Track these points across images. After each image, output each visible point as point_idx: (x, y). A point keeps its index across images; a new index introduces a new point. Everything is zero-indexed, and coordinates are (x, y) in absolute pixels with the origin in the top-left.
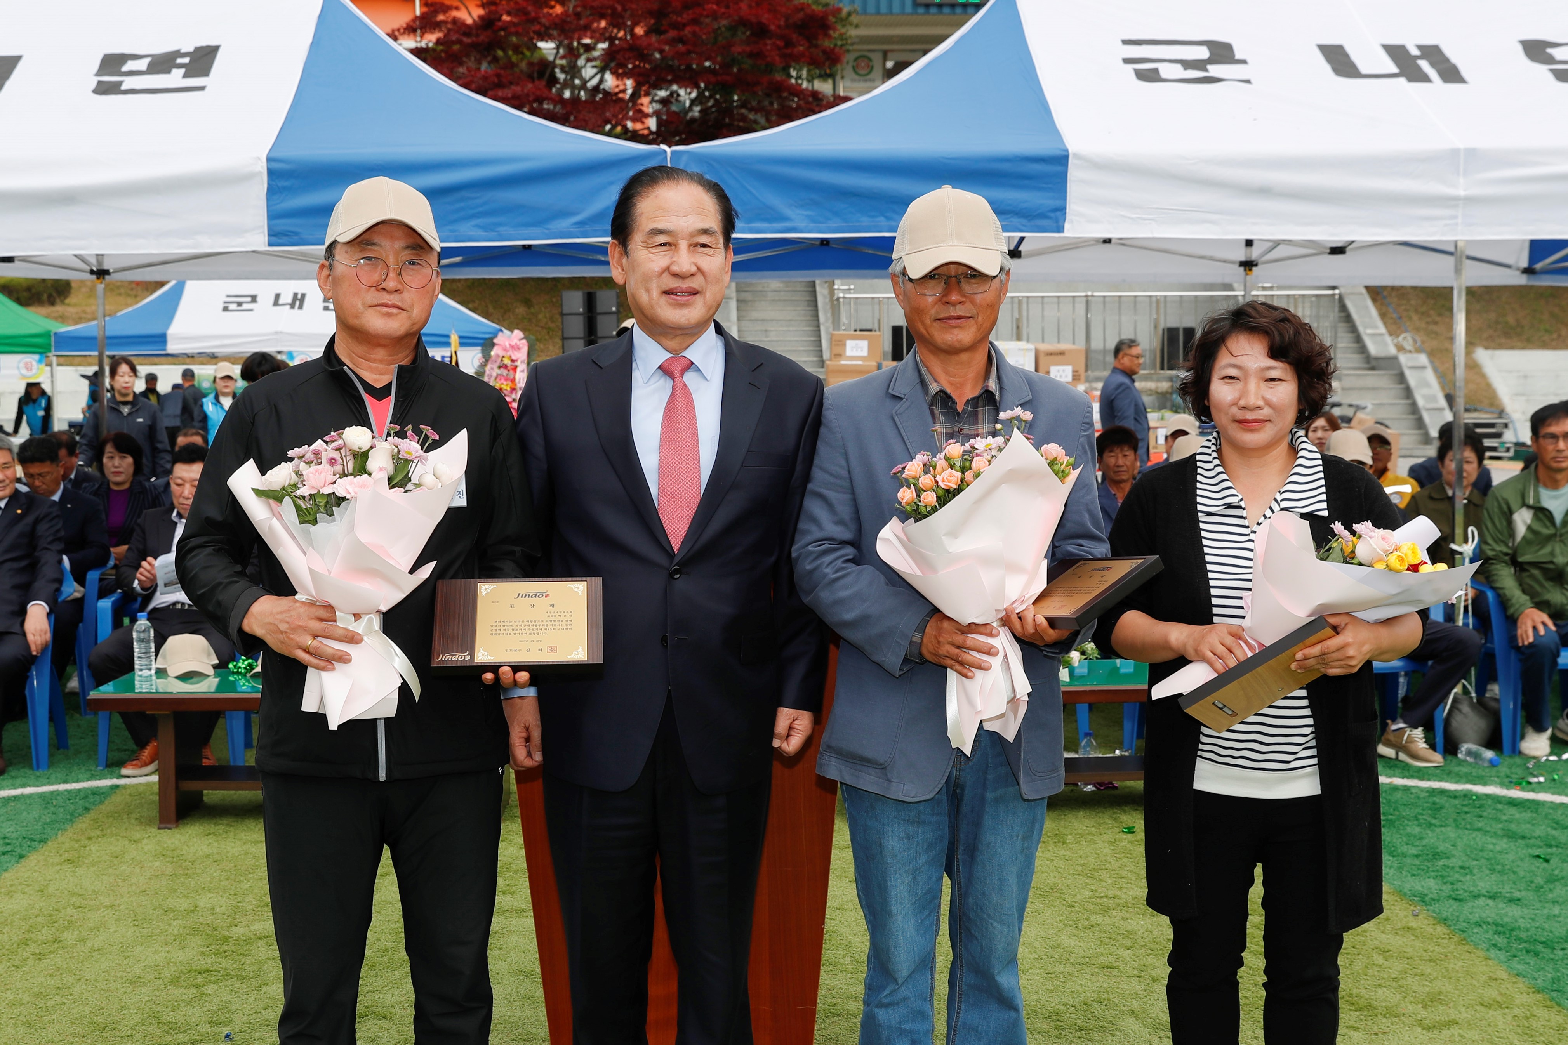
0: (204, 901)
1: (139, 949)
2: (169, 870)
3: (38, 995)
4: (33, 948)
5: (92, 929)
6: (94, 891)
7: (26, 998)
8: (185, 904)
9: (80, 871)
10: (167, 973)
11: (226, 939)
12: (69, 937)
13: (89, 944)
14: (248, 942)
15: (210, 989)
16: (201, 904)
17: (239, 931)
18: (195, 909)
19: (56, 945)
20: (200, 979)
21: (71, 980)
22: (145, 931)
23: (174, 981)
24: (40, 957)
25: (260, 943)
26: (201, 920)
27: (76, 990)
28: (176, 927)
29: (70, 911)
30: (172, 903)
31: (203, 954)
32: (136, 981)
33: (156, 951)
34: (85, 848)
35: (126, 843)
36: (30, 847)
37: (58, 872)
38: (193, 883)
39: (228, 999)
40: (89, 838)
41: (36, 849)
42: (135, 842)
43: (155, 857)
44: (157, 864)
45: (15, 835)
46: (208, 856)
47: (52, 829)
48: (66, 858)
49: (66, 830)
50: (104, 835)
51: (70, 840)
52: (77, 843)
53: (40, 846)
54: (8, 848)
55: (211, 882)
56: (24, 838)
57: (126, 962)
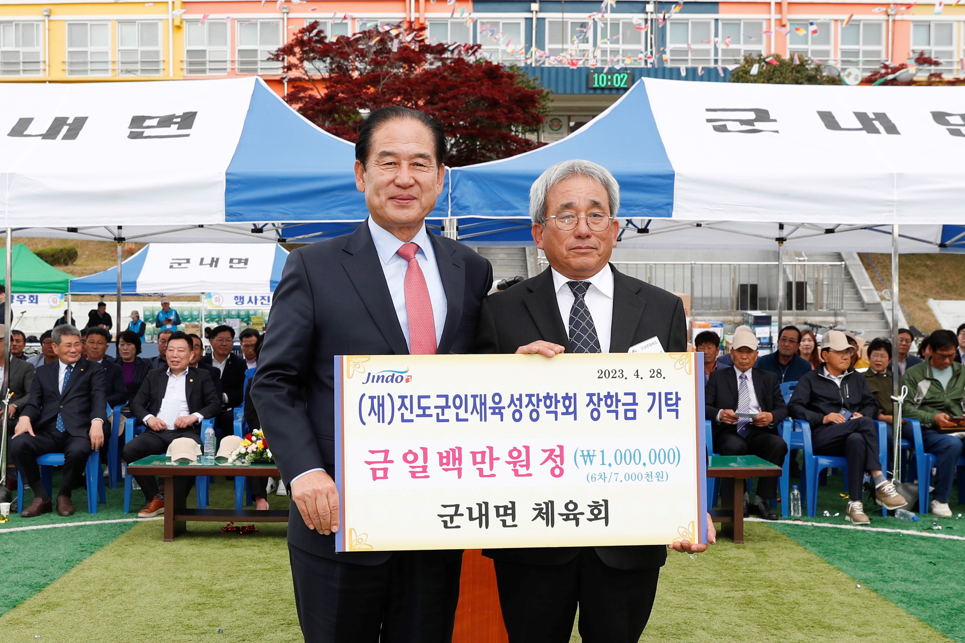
0: (195, 574)
1: (165, 594)
2: (174, 560)
3: (115, 613)
4: (108, 592)
5: (138, 585)
6: (134, 569)
7: (110, 614)
8: (185, 575)
9: (125, 560)
10: (183, 604)
11: (211, 591)
12: (126, 588)
13: (138, 591)
14: (222, 592)
15: (206, 611)
16: (194, 575)
17: (216, 588)
18: (191, 577)
19: (120, 592)
20: (200, 607)
21: (132, 606)
22: (166, 587)
23: (187, 608)
24: (113, 596)
25: (229, 593)
26: (195, 582)
27: (136, 610)
28: (183, 584)
29: (124, 577)
30: (178, 574)
31: (200, 597)
32: (165, 608)
33: (174, 595)
34: (125, 549)
35: (148, 548)
36: (95, 548)
37: (113, 560)
38: (187, 566)
39: (216, 615)
40: (127, 545)
41: (99, 550)
42: (152, 547)
43: (164, 554)
44: (166, 557)
45: (86, 543)
46: (193, 554)
47: (105, 541)
48: (116, 553)
49: (113, 541)
50: (134, 544)
51: (116, 545)
52: (120, 546)
53: (100, 548)
54: (83, 549)
55: (197, 566)
56: (91, 544)
57: (159, 599)
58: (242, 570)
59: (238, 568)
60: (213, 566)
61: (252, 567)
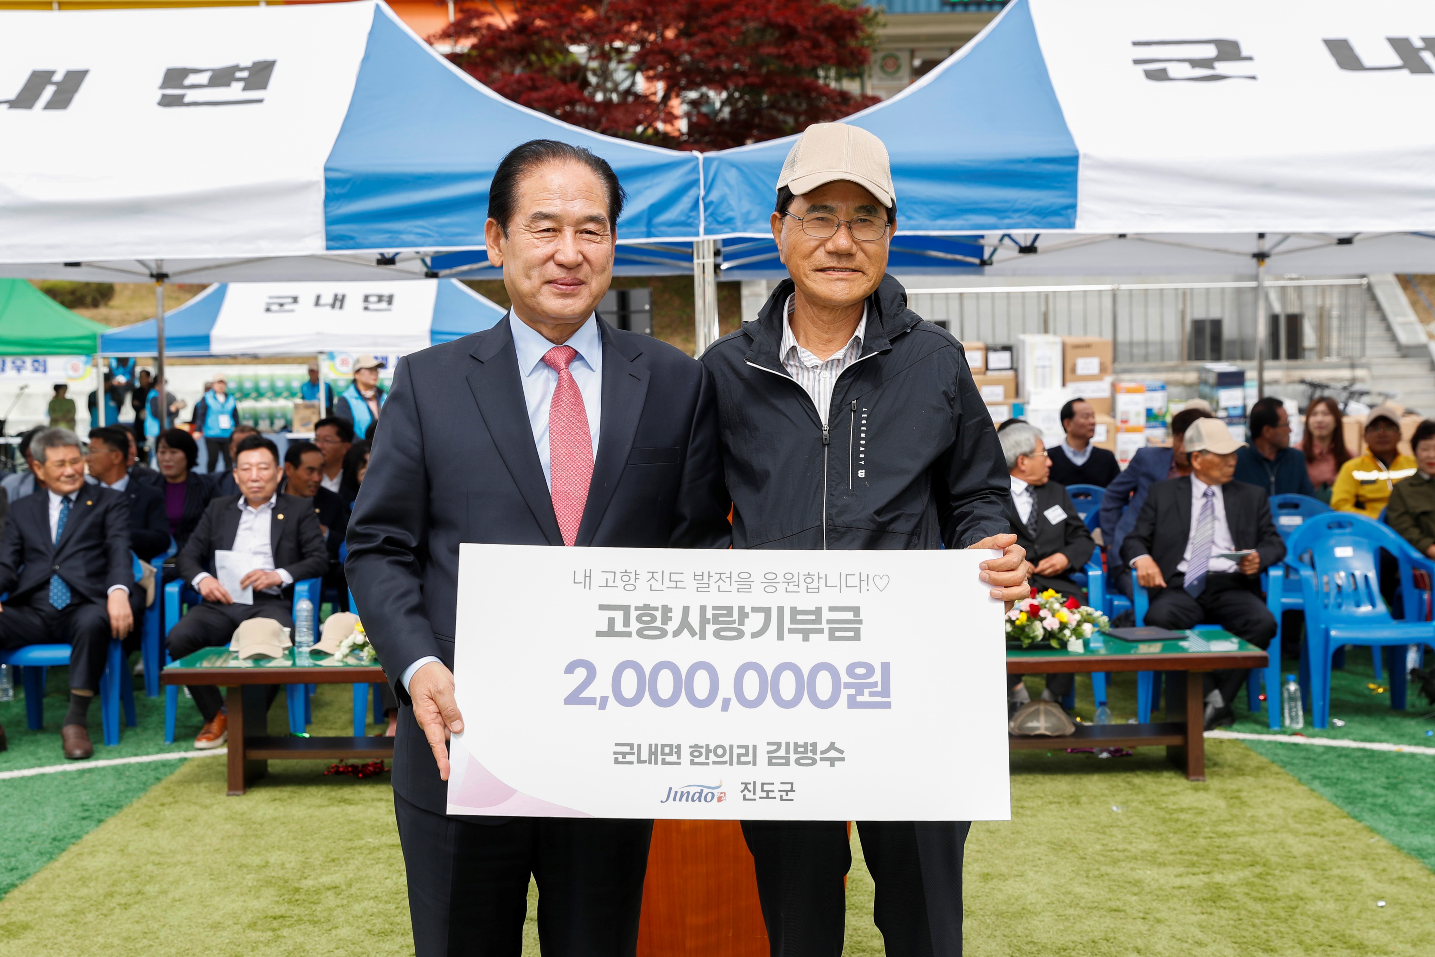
0: (274, 858)
1: (217, 899)
2: (240, 831)
3: (127, 939)
4: (118, 899)
5: (172, 883)
6: (171, 851)
7: (116, 941)
8: (257, 861)
9: (156, 834)
10: (245, 919)
11: (297, 890)
12: (151, 889)
13: (171, 896)
14: (317, 892)
15: (285, 932)
16: (272, 860)
17: (308, 883)
18: (266, 865)
19: (140, 897)
20: (275, 924)
21: (156, 926)
22: (221, 884)
23: (252, 925)
24: (126, 907)
25: (329, 893)
26: (273, 874)
27: (162, 934)
28: (250, 880)
29: (150, 867)
30: (244, 859)
31: (277, 902)
32: (216, 926)
33: (233, 901)
34: (159, 812)
35: (198, 808)
36: (107, 812)
37: (136, 834)
38: (263, 843)
39: (302, 939)
40: (163, 805)
41: (113, 815)
42: (206, 807)
43: (226, 819)
44: (228, 826)
45: (92, 802)
46: (275, 819)
47: (127, 797)
48: (143, 820)
49: (140, 798)
50: (176, 802)
51: (146, 806)
52: (151, 807)
53: (117, 812)
54: (87, 814)
55: (279, 842)
56: (101, 805)
57: (206, 910)
58: (355, 849)
59: (349, 844)
60: (307, 841)
61: (372, 840)
